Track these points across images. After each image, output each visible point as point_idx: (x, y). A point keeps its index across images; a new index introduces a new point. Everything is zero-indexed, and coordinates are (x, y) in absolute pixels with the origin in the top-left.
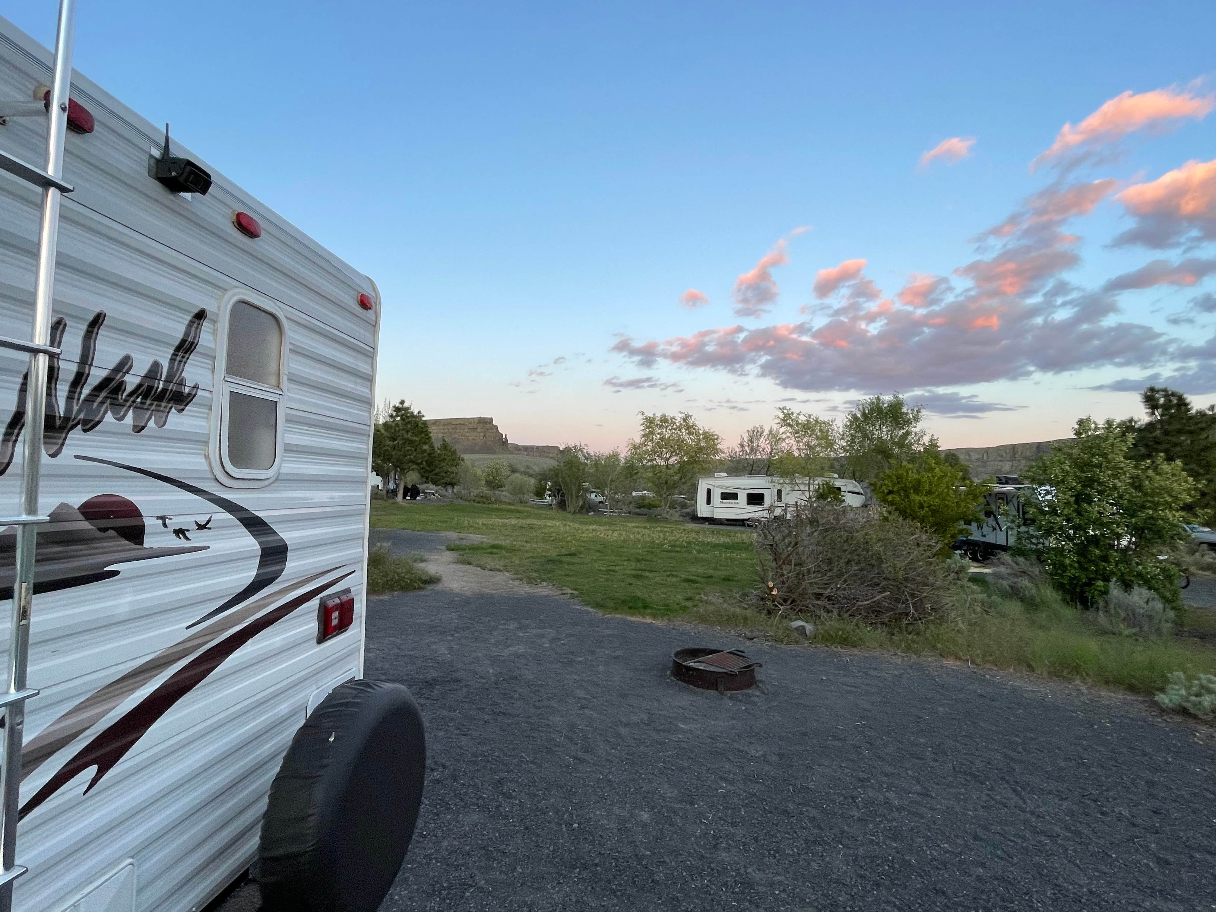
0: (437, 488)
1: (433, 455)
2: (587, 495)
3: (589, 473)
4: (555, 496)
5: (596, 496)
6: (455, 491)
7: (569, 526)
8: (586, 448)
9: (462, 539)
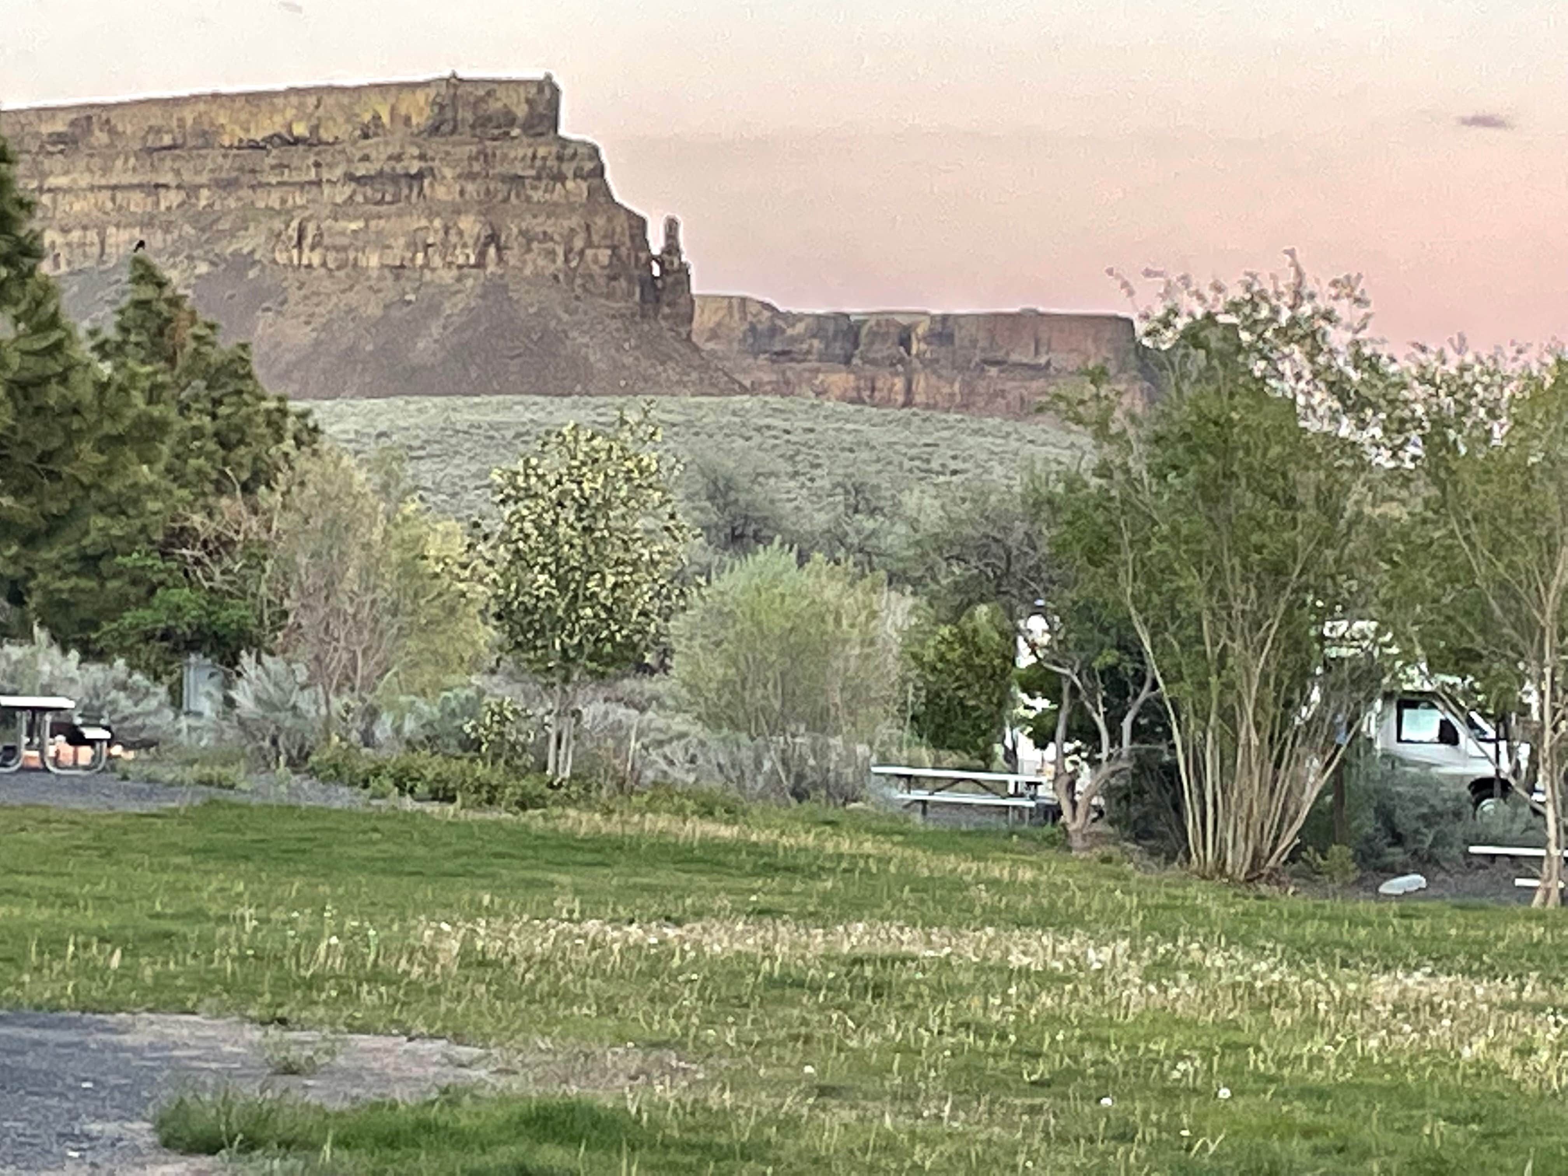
0: (96, 671)
1: (53, 395)
2: (1369, 725)
3: (1377, 530)
4: (1091, 736)
5: (1448, 735)
6: (243, 695)
7: (1197, 972)
8: (1343, 309)
9: (289, 1070)
